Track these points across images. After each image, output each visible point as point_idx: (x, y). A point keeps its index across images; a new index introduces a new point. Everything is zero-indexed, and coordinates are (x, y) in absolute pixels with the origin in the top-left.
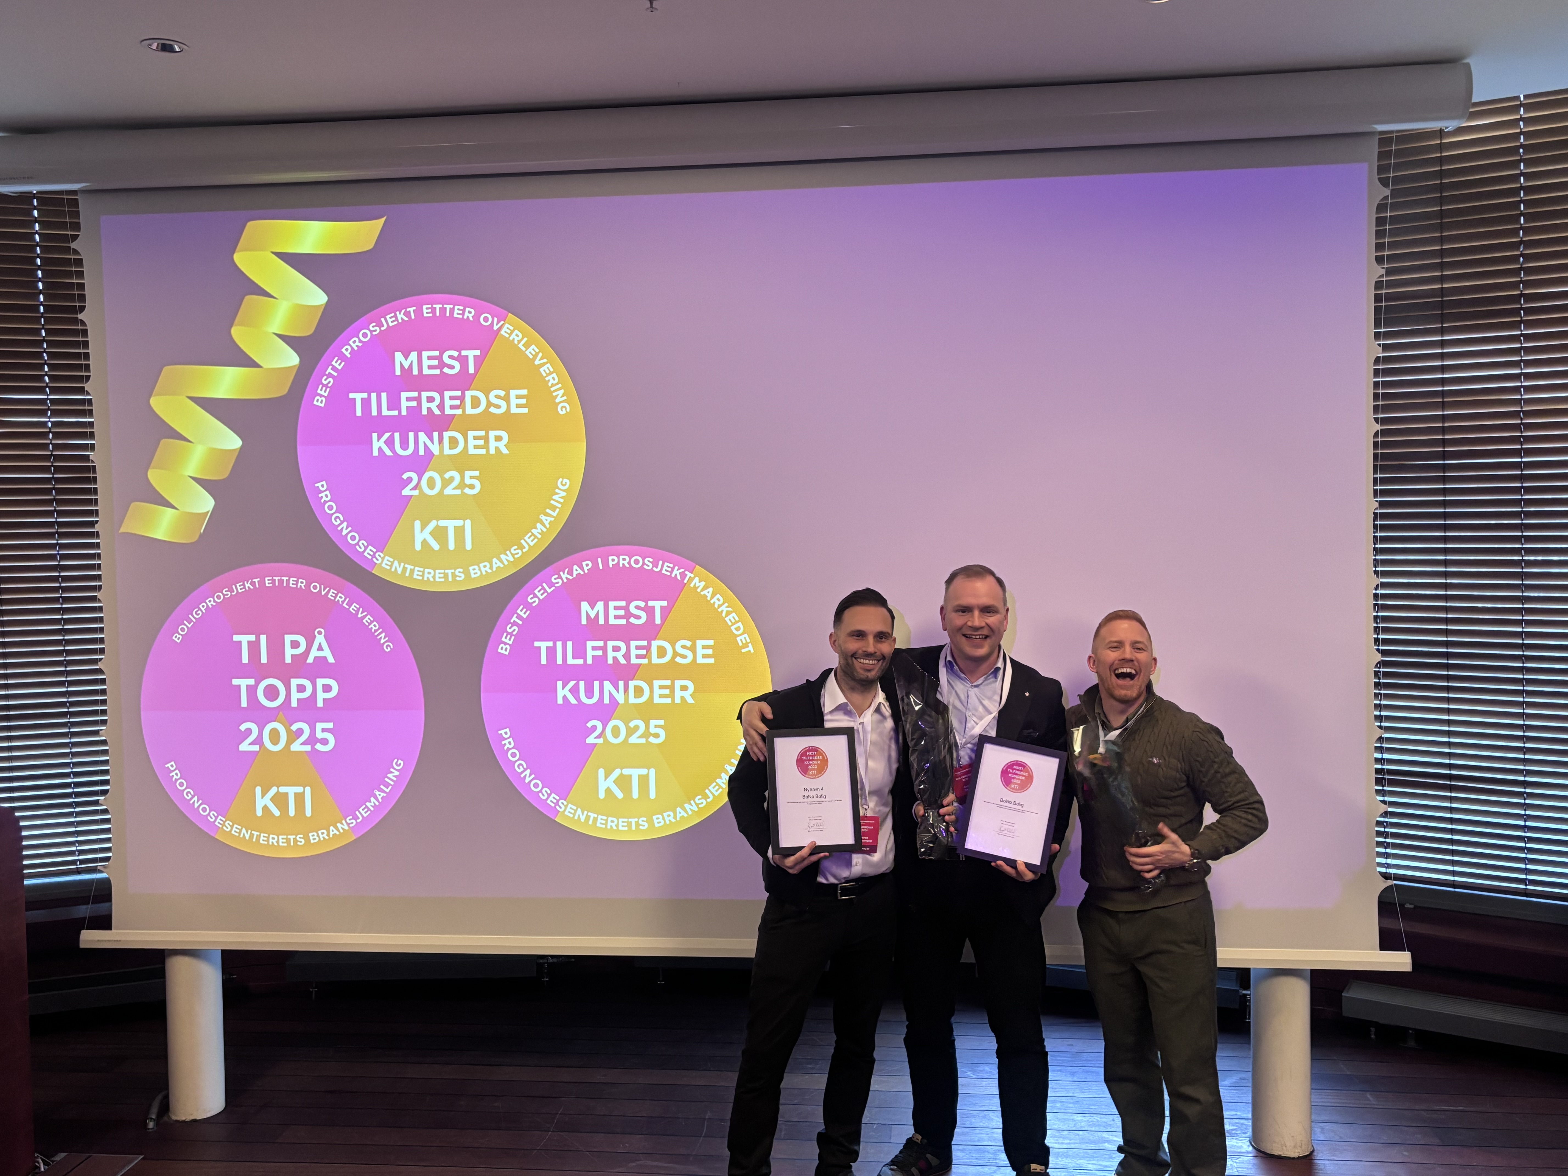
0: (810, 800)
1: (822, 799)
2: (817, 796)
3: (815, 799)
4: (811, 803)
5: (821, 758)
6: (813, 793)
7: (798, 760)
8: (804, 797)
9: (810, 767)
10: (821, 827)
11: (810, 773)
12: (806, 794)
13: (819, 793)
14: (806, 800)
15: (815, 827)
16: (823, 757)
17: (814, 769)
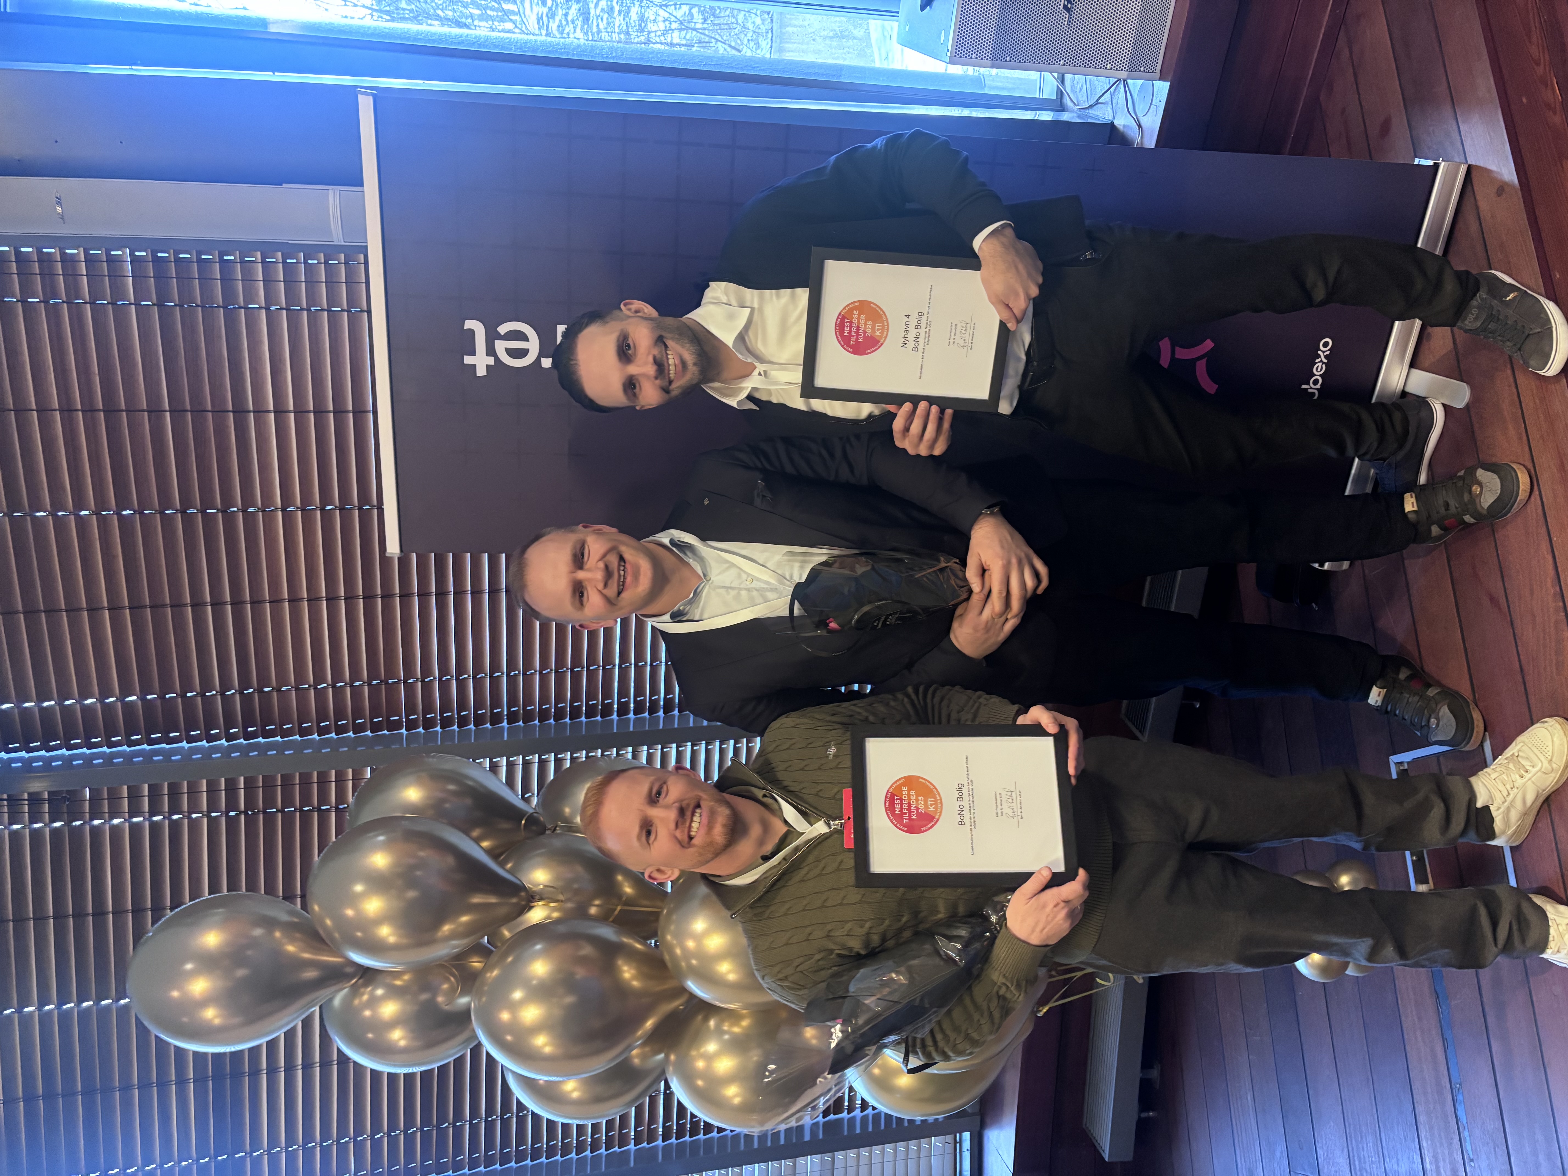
0: (921, 341)
1: (924, 319)
2: (918, 327)
3: (922, 331)
4: (928, 337)
5: (855, 312)
6: (913, 332)
7: (856, 352)
8: (915, 349)
9: (869, 331)
10: (968, 326)
11: (878, 333)
12: (911, 344)
13: (913, 322)
14: (920, 347)
15: (966, 336)
16: (855, 308)
17: (873, 328)
